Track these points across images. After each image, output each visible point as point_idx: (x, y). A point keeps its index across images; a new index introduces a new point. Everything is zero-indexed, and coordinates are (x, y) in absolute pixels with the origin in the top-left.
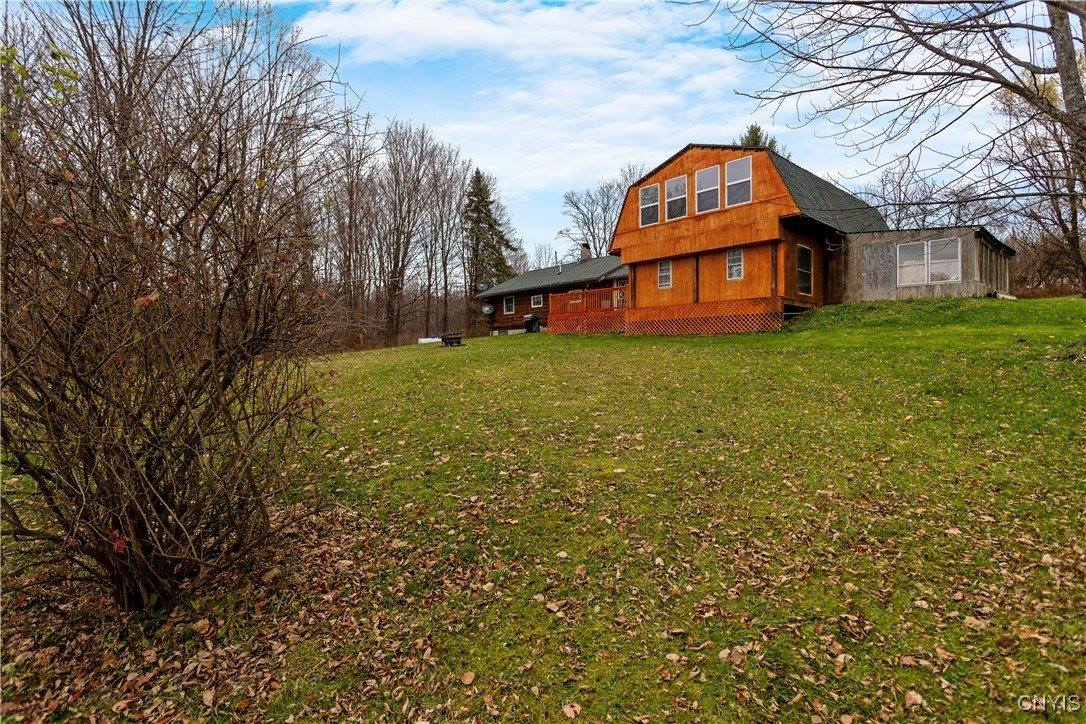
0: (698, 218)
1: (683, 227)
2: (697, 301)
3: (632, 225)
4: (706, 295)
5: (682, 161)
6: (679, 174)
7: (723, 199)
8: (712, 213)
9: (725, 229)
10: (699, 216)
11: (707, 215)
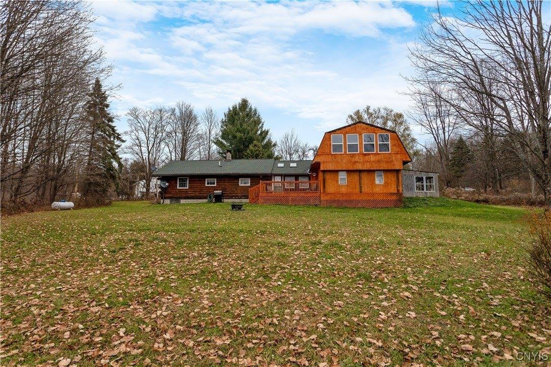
0: (365, 155)
1: (357, 157)
2: (361, 192)
3: (327, 151)
4: (365, 189)
5: (355, 128)
6: (354, 133)
7: (377, 148)
8: (372, 154)
9: (379, 161)
10: (365, 154)
11: (369, 154)
